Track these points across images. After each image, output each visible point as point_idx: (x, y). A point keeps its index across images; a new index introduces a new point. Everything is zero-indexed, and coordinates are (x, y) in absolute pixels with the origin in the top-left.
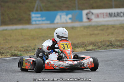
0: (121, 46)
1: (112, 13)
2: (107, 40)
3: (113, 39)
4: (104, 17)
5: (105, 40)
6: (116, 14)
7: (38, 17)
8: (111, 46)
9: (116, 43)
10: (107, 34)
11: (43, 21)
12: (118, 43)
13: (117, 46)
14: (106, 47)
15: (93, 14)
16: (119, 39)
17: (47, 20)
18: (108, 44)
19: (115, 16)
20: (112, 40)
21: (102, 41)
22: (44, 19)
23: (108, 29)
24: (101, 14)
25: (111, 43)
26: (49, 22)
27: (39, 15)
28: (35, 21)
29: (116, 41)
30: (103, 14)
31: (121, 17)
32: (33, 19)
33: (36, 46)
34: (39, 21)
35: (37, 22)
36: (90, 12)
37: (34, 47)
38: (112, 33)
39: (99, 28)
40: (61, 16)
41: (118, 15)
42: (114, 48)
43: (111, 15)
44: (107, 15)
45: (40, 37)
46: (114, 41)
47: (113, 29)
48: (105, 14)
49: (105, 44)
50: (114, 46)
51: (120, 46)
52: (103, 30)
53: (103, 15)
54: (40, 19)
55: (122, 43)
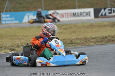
0: (81, 44)
1: (75, 13)
2: (68, 38)
3: (74, 37)
4: (68, 17)
5: (66, 38)
6: (79, 14)
7: (7, 17)
8: (72, 44)
9: (76, 41)
10: (69, 33)
11: (12, 20)
12: (78, 41)
13: (77, 44)
14: (67, 45)
15: (58, 14)
16: (79, 37)
17: (16, 20)
18: (69, 42)
19: (78, 16)
20: (73, 39)
21: (63, 39)
22: (13, 19)
23: (70, 28)
24: (65, 14)
25: (71, 41)
26: (17, 22)
27: (8, 16)
28: (5, 21)
29: (77, 39)
30: (67, 13)
31: (84, 16)
32: (3, 19)
33: (3, 45)
34: (9, 21)
35: (7, 22)
36: (56, 12)
37: (1, 45)
38: (75, 32)
39: (63, 27)
40: (28, 16)
41: (81, 15)
42: (74, 45)
43: (74, 15)
44: (71, 15)
45: (8, 36)
46: (74, 40)
47: (75, 27)
48: (69, 14)
49: (66, 43)
50: (74, 44)
51: (79, 44)
52: (66, 29)
53: (68, 15)
54: (9, 19)
55: (82, 41)
